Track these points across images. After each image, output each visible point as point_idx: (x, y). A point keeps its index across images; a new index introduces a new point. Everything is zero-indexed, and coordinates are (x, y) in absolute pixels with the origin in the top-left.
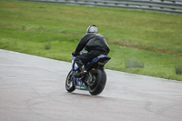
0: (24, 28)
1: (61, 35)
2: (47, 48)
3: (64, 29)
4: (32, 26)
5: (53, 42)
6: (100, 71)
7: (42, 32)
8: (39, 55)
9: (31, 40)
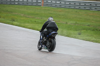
0: (67, 23)
1: (87, 27)
2: (80, 34)
3: (89, 24)
4: (71, 22)
5: (83, 31)
6: (52, 40)
7: (77, 25)
8: (75, 38)
9: (70, 30)
